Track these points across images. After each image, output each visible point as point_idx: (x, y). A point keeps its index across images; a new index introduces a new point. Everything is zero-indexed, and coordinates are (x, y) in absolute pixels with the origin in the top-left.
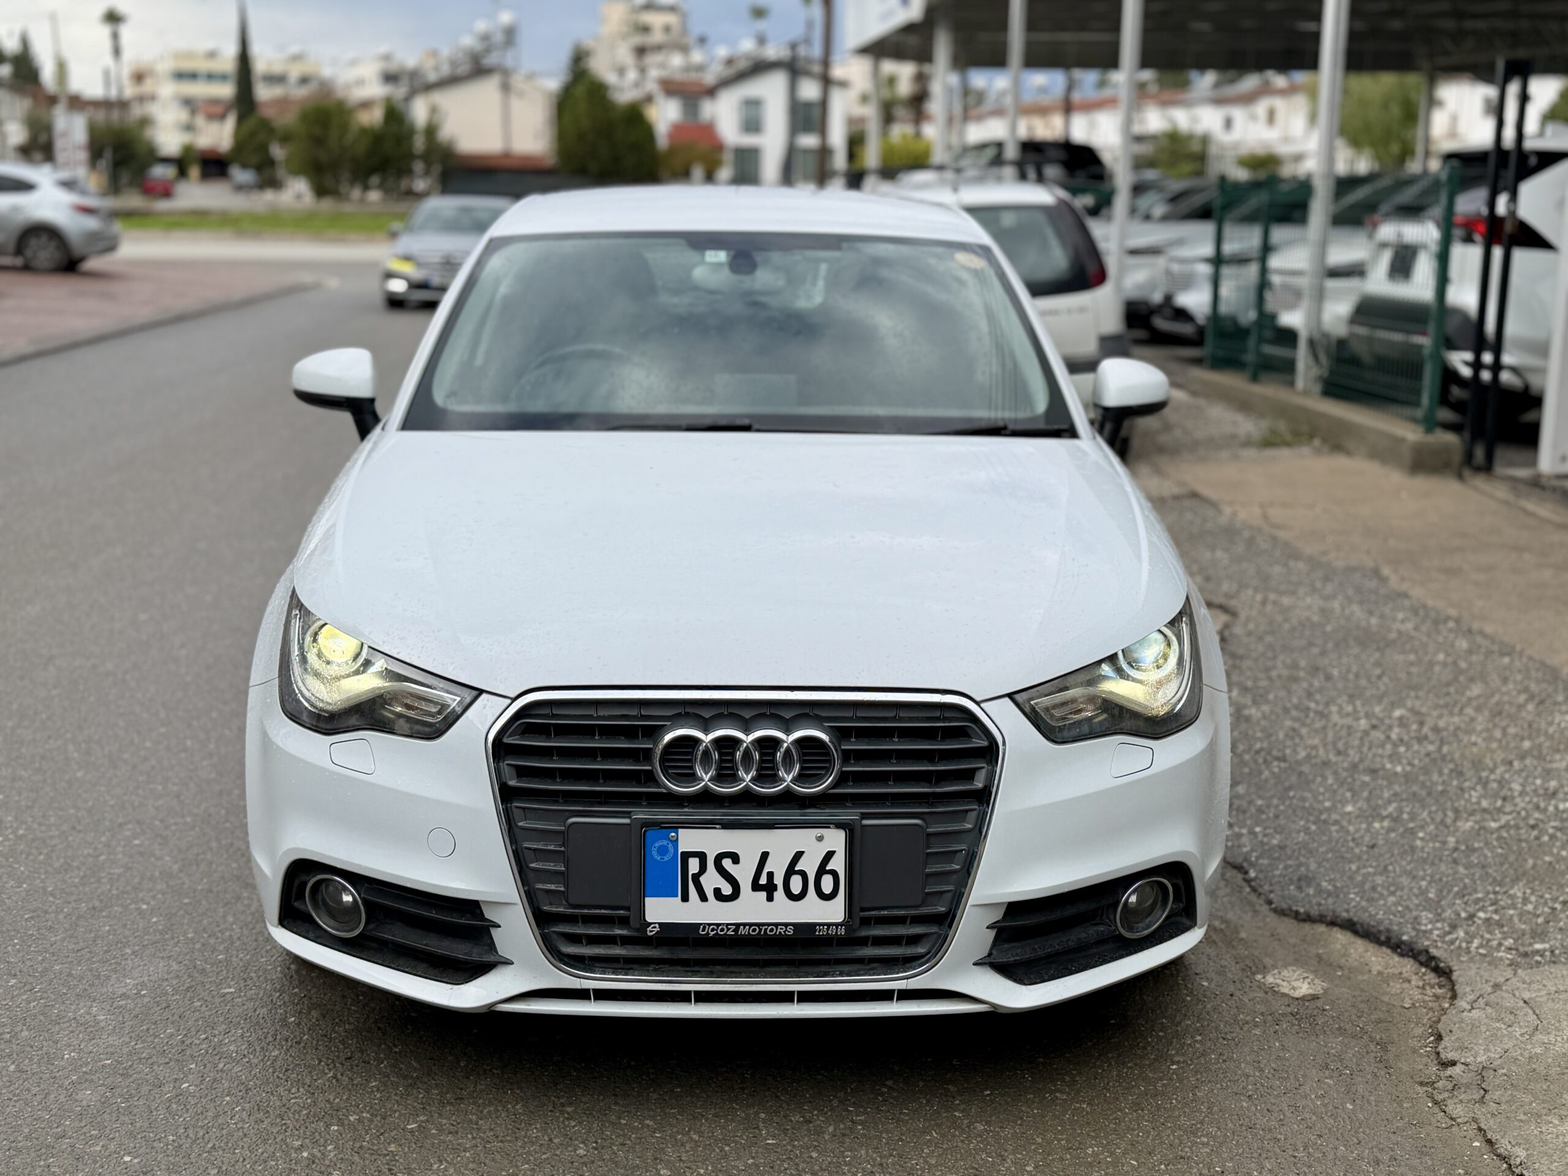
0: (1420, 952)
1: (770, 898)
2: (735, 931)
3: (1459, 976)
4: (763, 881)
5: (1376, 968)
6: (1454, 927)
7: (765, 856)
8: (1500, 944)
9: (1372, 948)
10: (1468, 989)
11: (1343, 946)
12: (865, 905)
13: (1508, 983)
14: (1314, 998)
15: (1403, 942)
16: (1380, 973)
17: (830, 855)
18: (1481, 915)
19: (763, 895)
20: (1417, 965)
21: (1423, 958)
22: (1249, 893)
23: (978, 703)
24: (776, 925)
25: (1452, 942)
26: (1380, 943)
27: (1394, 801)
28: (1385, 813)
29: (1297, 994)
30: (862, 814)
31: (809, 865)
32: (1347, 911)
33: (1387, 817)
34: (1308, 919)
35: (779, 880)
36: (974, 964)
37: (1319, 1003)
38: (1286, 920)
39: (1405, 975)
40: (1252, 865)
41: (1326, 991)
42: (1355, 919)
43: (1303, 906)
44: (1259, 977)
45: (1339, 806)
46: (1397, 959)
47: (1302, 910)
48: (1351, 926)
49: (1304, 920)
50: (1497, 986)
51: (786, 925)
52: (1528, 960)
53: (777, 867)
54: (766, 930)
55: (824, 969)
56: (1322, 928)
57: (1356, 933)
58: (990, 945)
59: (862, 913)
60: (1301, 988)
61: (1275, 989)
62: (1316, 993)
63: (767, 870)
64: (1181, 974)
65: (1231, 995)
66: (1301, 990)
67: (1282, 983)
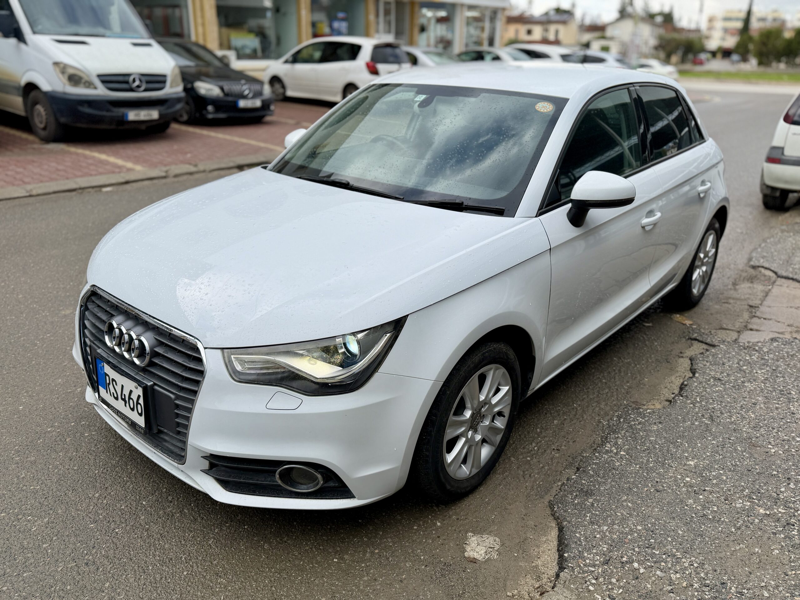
1: (125, 405)
2: (117, 413)
4: (123, 397)
5: (539, 562)
6: (605, 562)
7: (123, 386)
8: (611, 589)
9: (555, 549)
11: (546, 540)
12: (159, 424)
14: (474, 561)
16: (536, 566)
17: (139, 396)
19: (123, 402)
20: (555, 574)
22: (558, 486)
23: (205, 348)
24: (127, 418)
26: (558, 550)
29: (469, 554)
30: (154, 383)
31: (134, 397)
35: (127, 399)
36: (201, 470)
38: (548, 509)
40: (584, 471)
41: (488, 560)
42: (565, 529)
44: (471, 534)
46: (555, 564)
47: (556, 509)
48: (560, 531)
49: (552, 515)
53: (126, 393)
54: (124, 418)
56: (553, 524)
58: (208, 466)
59: (159, 427)
60: (477, 552)
61: (464, 545)
62: (480, 559)
63: (124, 393)
64: (438, 513)
65: (438, 537)
66: (475, 554)
67: (473, 545)
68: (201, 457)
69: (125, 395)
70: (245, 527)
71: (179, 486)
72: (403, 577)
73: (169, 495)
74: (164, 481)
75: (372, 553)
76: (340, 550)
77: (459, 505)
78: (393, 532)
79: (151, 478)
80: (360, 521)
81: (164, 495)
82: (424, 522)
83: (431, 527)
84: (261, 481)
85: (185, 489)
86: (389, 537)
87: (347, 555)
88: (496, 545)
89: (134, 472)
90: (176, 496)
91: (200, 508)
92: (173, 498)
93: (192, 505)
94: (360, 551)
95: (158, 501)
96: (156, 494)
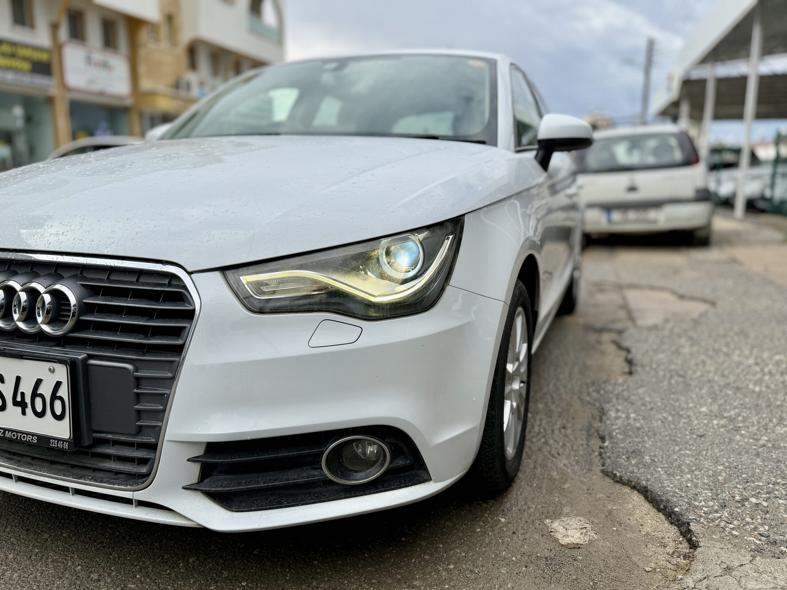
0: (683, 524)
1: (24, 413)
2: (4, 433)
3: (701, 553)
4: (19, 399)
5: (647, 529)
6: (723, 506)
7: (18, 379)
8: (755, 529)
9: (653, 512)
10: (701, 567)
11: (634, 506)
12: (95, 428)
13: (741, 569)
14: (577, 547)
15: (673, 512)
16: (647, 534)
17: (58, 385)
18: (754, 500)
19: (19, 409)
20: (678, 534)
21: (684, 529)
22: (596, 456)
23: (190, 273)
24: (28, 434)
25: (713, 520)
26: (659, 510)
27: (738, 408)
28: (726, 414)
29: (564, 541)
30: (88, 354)
31: (46, 390)
32: (648, 480)
33: (726, 418)
34: (620, 481)
35: (28, 400)
36: (183, 488)
37: (576, 552)
38: (607, 479)
39: (666, 540)
40: (611, 437)
41: (591, 542)
42: (649, 488)
43: (620, 472)
44: (548, 521)
45: (698, 407)
46: (667, 524)
47: (618, 474)
48: (645, 492)
49: (618, 482)
50: (728, 570)
51: (33, 435)
52: (773, 549)
53: (26, 388)
54: (21, 436)
55: (81, 472)
56: (627, 490)
57: (646, 498)
58: (197, 476)
59: (95, 435)
60: (573, 537)
61: (552, 534)
62: (581, 543)
63: (21, 390)
64: (492, 509)
65: (514, 533)
66: (571, 539)
67: (561, 529)
68: (188, 460)
69: (23, 394)
70: (243, 584)
71: (102, 558)
72: (509, 586)
73: (91, 572)
74: (71, 557)
75: (449, 571)
76: (402, 576)
77: (510, 496)
78: (455, 541)
79: (47, 558)
80: (403, 539)
81: (82, 574)
82: (483, 522)
83: (497, 525)
84: (295, 479)
85: (114, 560)
86: (454, 548)
87: (416, 580)
88: (586, 524)
89: (11, 556)
90: (104, 572)
91: (154, 577)
92: (100, 575)
93: (138, 576)
94: (431, 572)
95: (75, 584)
96: (67, 576)
